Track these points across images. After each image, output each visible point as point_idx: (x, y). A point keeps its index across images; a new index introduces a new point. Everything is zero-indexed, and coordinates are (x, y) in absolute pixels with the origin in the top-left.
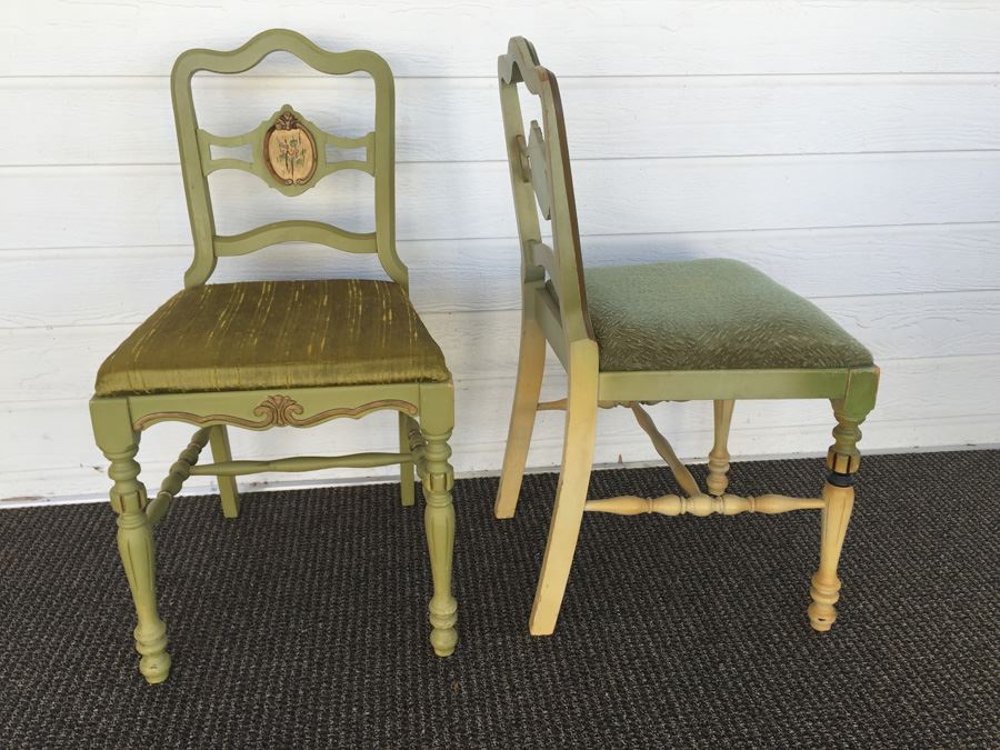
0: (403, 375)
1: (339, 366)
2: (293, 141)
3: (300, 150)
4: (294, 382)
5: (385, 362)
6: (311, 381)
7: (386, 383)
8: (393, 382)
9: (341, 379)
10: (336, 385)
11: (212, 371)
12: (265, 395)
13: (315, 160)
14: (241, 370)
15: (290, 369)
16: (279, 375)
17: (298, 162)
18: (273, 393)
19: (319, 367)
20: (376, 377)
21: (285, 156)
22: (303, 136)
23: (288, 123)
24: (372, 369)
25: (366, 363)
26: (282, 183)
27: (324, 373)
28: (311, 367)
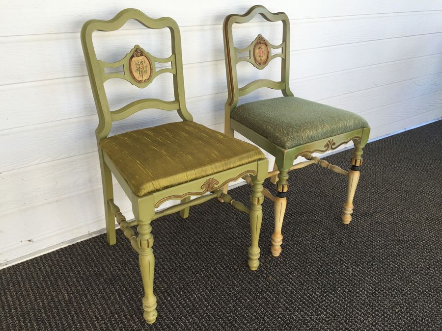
0: (252, 159)
1: (230, 160)
2: (141, 62)
3: (145, 66)
4: (216, 171)
5: (245, 155)
6: (221, 169)
7: (247, 164)
8: (249, 163)
9: (232, 166)
10: (230, 169)
11: (185, 173)
12: (205, 180)
13: (151, 70)
14: (196, 170)
15: (213, 166)
16: (209, 169)
17: (144, 72)
18: (208, 178)
19: (223, 162)
20: (243, 162)
21: (138, 69)
22: (145, 59)
23: (139, 54)
24: (242, 159)
25: (239, 157)
26: (138, 82)
27: (226, 164)
28: (220, 163)
